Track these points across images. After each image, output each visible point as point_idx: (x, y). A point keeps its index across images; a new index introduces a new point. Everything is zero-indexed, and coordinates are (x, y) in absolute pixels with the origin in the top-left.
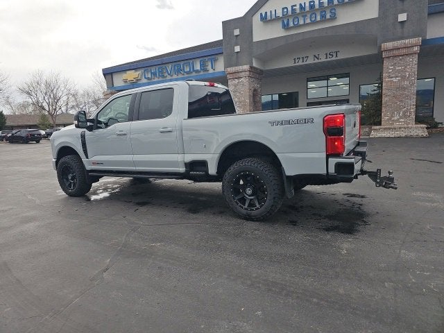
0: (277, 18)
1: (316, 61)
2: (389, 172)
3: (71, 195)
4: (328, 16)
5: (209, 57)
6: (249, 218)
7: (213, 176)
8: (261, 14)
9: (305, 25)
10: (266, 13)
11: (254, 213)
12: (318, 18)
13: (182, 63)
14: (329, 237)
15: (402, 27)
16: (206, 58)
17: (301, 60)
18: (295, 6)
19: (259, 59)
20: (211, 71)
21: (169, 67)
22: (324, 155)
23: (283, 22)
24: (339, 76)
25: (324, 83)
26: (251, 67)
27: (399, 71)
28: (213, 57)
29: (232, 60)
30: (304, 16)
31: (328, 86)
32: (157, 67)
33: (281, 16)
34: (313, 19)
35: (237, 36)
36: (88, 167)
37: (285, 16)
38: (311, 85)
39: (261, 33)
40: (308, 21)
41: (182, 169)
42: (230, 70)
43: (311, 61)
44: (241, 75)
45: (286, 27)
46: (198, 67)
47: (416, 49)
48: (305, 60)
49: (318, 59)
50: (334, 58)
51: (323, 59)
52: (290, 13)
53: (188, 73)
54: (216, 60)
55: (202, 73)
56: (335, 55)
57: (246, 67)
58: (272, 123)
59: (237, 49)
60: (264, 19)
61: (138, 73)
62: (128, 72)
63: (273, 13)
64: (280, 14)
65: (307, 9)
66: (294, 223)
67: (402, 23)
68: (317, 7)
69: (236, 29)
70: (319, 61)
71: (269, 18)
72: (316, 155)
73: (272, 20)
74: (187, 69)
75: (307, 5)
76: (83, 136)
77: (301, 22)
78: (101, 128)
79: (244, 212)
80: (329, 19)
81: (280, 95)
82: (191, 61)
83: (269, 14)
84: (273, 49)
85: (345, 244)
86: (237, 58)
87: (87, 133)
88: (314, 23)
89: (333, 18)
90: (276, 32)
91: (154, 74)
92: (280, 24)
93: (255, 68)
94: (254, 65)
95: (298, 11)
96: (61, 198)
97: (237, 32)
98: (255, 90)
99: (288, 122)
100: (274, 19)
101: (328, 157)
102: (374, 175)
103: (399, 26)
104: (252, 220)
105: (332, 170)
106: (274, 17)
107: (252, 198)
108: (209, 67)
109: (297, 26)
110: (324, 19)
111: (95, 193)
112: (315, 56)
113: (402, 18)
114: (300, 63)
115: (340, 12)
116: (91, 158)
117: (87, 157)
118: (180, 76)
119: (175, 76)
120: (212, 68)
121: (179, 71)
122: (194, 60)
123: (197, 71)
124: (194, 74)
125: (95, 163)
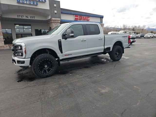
1: (27, 18)
4: (35, 4)
9: (27, 4)
12: (32, 3)
15: (56, 15)
30: (27, 1)
31: (23, 28)
34: (30, 3)
36: (61, 58)
40: (28, 3)
43: (24, 18)
48: (22, 17)
49: (28, 18)
50: (33, 19)
56: (33, 17)
77: (25, 2)
80: (35, 5)
88: (30, 4)
89: (37, 5)
90: (13, 2)
109: (23, 3)
110: (33, 5)
113: (56, 12)
114: (20, 18)
115: (39, 4)
116: (65, 52)
117: (62, 53)
125: (67, 55)
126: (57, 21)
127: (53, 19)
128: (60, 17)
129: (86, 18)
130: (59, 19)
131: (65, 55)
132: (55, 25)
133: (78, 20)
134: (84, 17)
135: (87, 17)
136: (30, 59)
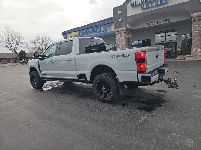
0: (139, 5)
1: (159, 24)
2: (175, 80)
3: (35, 88)
4: (164, 2)
5: (108, 25)
6: (104, 101)
7: (89, 81)
8: (131, 3)
9: (152, 7)
10: (133, 2)
11: (106, 99)
12: (159, 3)
13: (95, 28)
14: (138, 112)
16: (106, 25)
17: (151, 24)
19: (130, 24)
20: (109, 31)
21: (90, 30)
22: (136, 72)
23: (141, 6)
24: (173, 31)
25: (164, 34)
26: (127, 28)
28: (109, 24)
29: (118, 25)
31: (165, 36)
32: (85, 30)
33: (140, 3)
35: (120, 14)
36: (41, 76)
37: (143, 3)
38: (157, 35)
39: (131, 12)
40: (154, 5)
41: (76, 78)
42: (116, 30)
43: (156, 24)
44: (121, 32)
45: (143, 8)
46: (103, 29)
48: (153, 24)
50: (168, 22)
51: (162, 23)
53: (98, 32)
54: (111, 26)
55: (105, 32)
56: (168, 20)
57: (124, 28)
58: (113, 56)
59: (120, 20)
60: (132, 5)
61: (77, 33)
62: (72, 33)
63: (137, 2)
64: (140, 2)
66: (124, 105)
69: (119, 11)
71: (135, 5)
72: (132, 72)
73: (136, 6)
74: (98, 31)
76: (38, 63)
77: (150, 6)
78: (46, 59)
79: (102, 98)
80: (164, 4)
81: (143, 41)
82: (99, 27)
83: (135, 3)
84: (137, 19)
85: (144, 117)
86: (120, 24)
87: (40, 61)
88: (156, 6)
91: (84, 33)
92: (140, 7)
93: (128, 28)
94: (128, 27)
96: (32, 89)
97: (120, 12)
98: (129, 39)
99: (119, 56)
100: (137, 5)
101: (138, 73)
102: (167, 82)
103: (200, 4)
104: (105, 102)
105: (140, 79)
106: (137, 4)
107: (106, 92)
108: (108, 29)
109: (149, 8)
111: (46, 87)
112: (158, 22)
116: (42, 72)
117: (40, 72)
118: (95, 34)
119: (93, 34)
120: (109, 29)
121: (94, 31)
122: (101, 26)
123: (102, 31)
124: (101, 33)
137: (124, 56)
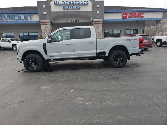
0: (61, 5)
1: (72, 22)
4: (78, 8)
7: (107, 56)
8: (54, 2)
9: (71, 9)
10: (56, 2)
11: (120, 65)
12: (75, 8)
13: (14, 15)
15: (98, 15)
16: (27, 15)
18: (67, 2)
21: (6, 16)
22: (138, 48)
23: (63, 6)
27: (98, 28)
28: (30, 14)
29: (42, 17)
30: (70, 6)
35: (44, 8)
39: (54, 9)
40: (72, 8)
41: (95, 55)
43: (70, 22)
44: (46, 23)
46: (22, 17)
47: (101, 22)
50: (78, 22)
51: (74, 22)
52: (65, 4)
53: (17, 20)
54: (32, 16)
55: (25, 20)
56: (78, 21)
57: (49, 21)
59: (45, 13)
60: (56, 4)
63: (59, 2)
64: (62, 3)
65: (71, 4)
67: (98, 14)
68: (74, 4)
70: (73, 22)
71: (58, 4)
73: (58, 5)
74: (17, 18)
75: (71, 2)
76: (44, 46)
77: (69, 8)
80: (78, 9)
82: (19, 15)
83: (57, 2)
86: (45, 17)
87: (47, 44)
88: (73, 9)
89: (79, 9)
90: (60, 9)
94: (52, 20)
95: (68, 4)
97: (44, 6)
103: (97, 15)
106: (59, 4)
109: (68, 9)
110: (77, 9)
113: (98, 12)
114: (67, 22)
115: (81, 7)
116: (49, 54)
117: (46, 54)
118: (12, 21)
119: (9, 20)
120: (30, 19)
121: (12, 18)
122: (21, 15)
123: (22, 20)
124: (20, 20)
125: (51, 56)
126: (98, 22)
127: (95, 20)
128: (102, 18)
129: (138, 14)
130: (101, 20)
131: (50, 56)
132: (96, 26)
133: (127, 18)
134: (135, 14)
135: (140, 13)
136: (21, 57)
137: (133, 40)
